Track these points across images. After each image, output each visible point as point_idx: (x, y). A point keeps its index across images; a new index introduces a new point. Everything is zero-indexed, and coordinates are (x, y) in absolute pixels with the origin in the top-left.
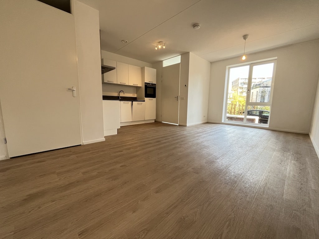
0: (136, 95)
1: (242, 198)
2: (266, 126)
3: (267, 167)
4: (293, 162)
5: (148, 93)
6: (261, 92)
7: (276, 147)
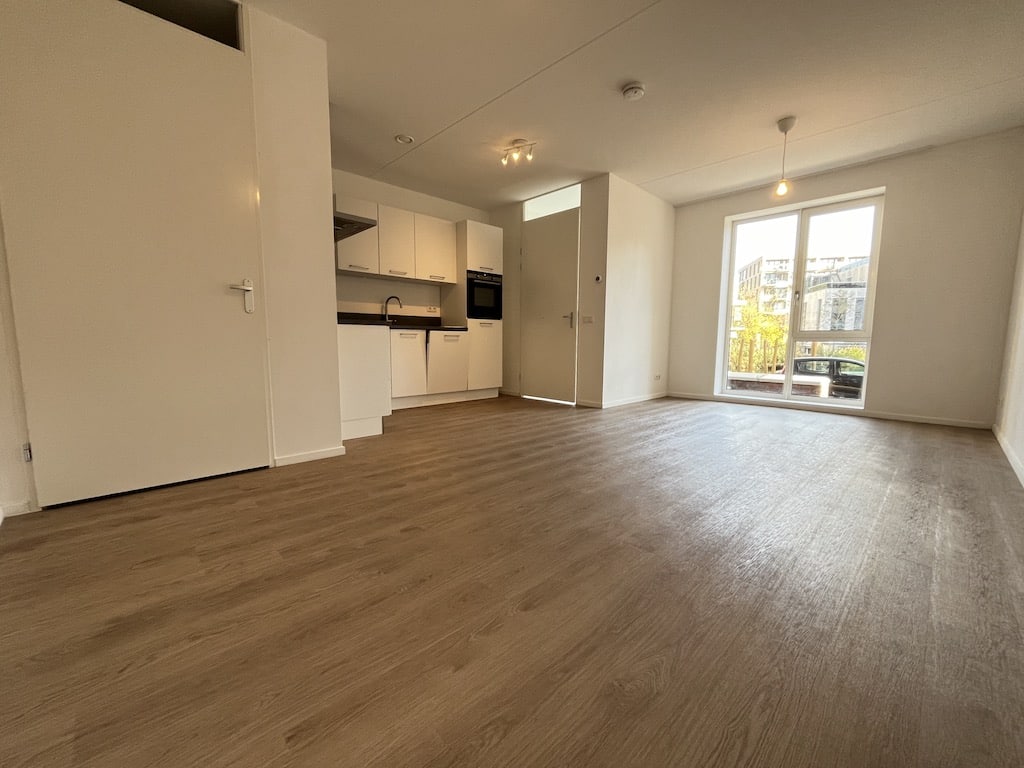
0: (438, 309)
1: (800, 624)
2: (858, 404)
3: (871, 530)
4: (949, 512)
5: (478, 302)
6: (831, 302)
7: (894, 469)
